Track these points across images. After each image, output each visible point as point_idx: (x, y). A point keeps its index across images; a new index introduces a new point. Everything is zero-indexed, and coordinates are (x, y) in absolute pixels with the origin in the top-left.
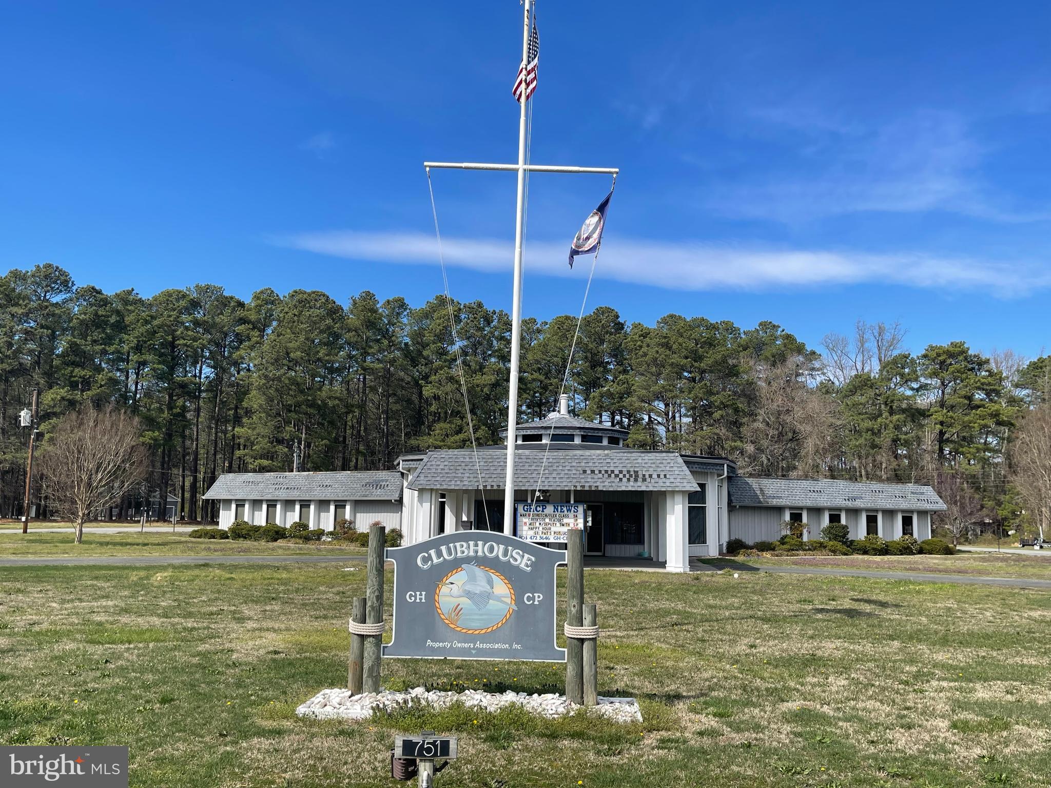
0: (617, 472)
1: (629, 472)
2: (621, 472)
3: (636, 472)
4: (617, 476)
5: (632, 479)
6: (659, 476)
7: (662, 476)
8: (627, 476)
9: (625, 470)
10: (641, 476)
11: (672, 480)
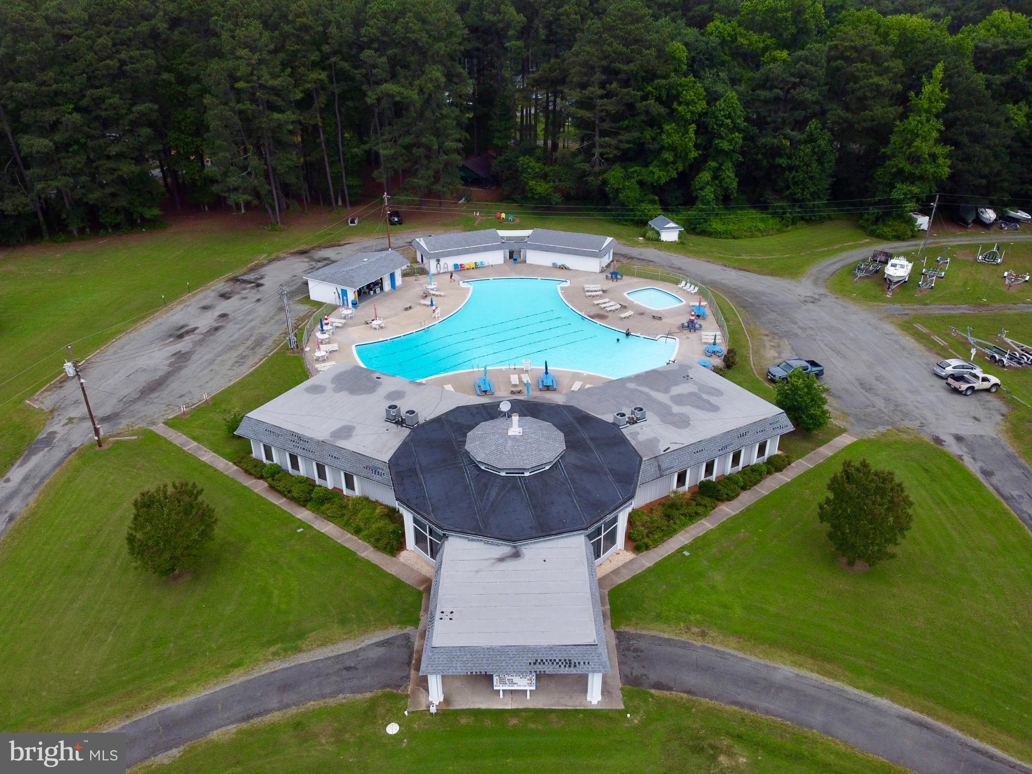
0: (557, 661)
1: (565, 660)
2: (560, 660)
3: (570, 660)
4: (558, 663)
5: (567, 666)
6: (584, 663)
7: (586, 663)
8: (564, 663)
9: (563, 659)
10: (573, 664)
11: (593, 666)
